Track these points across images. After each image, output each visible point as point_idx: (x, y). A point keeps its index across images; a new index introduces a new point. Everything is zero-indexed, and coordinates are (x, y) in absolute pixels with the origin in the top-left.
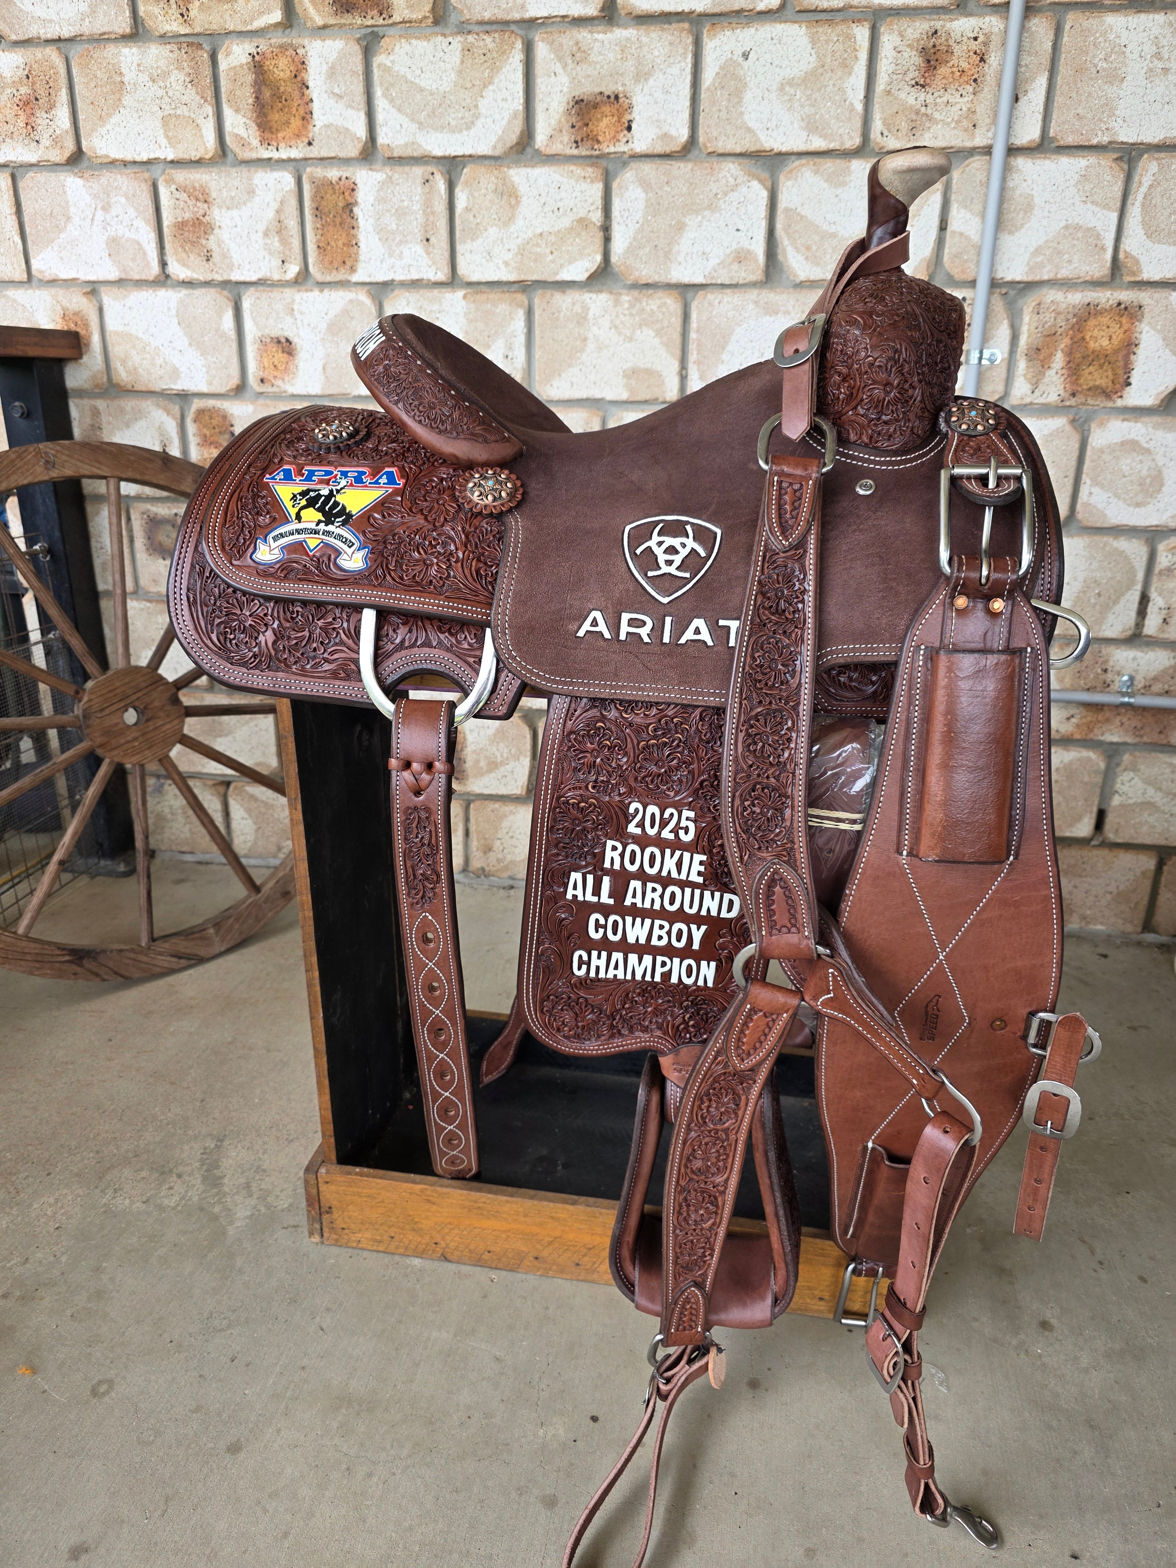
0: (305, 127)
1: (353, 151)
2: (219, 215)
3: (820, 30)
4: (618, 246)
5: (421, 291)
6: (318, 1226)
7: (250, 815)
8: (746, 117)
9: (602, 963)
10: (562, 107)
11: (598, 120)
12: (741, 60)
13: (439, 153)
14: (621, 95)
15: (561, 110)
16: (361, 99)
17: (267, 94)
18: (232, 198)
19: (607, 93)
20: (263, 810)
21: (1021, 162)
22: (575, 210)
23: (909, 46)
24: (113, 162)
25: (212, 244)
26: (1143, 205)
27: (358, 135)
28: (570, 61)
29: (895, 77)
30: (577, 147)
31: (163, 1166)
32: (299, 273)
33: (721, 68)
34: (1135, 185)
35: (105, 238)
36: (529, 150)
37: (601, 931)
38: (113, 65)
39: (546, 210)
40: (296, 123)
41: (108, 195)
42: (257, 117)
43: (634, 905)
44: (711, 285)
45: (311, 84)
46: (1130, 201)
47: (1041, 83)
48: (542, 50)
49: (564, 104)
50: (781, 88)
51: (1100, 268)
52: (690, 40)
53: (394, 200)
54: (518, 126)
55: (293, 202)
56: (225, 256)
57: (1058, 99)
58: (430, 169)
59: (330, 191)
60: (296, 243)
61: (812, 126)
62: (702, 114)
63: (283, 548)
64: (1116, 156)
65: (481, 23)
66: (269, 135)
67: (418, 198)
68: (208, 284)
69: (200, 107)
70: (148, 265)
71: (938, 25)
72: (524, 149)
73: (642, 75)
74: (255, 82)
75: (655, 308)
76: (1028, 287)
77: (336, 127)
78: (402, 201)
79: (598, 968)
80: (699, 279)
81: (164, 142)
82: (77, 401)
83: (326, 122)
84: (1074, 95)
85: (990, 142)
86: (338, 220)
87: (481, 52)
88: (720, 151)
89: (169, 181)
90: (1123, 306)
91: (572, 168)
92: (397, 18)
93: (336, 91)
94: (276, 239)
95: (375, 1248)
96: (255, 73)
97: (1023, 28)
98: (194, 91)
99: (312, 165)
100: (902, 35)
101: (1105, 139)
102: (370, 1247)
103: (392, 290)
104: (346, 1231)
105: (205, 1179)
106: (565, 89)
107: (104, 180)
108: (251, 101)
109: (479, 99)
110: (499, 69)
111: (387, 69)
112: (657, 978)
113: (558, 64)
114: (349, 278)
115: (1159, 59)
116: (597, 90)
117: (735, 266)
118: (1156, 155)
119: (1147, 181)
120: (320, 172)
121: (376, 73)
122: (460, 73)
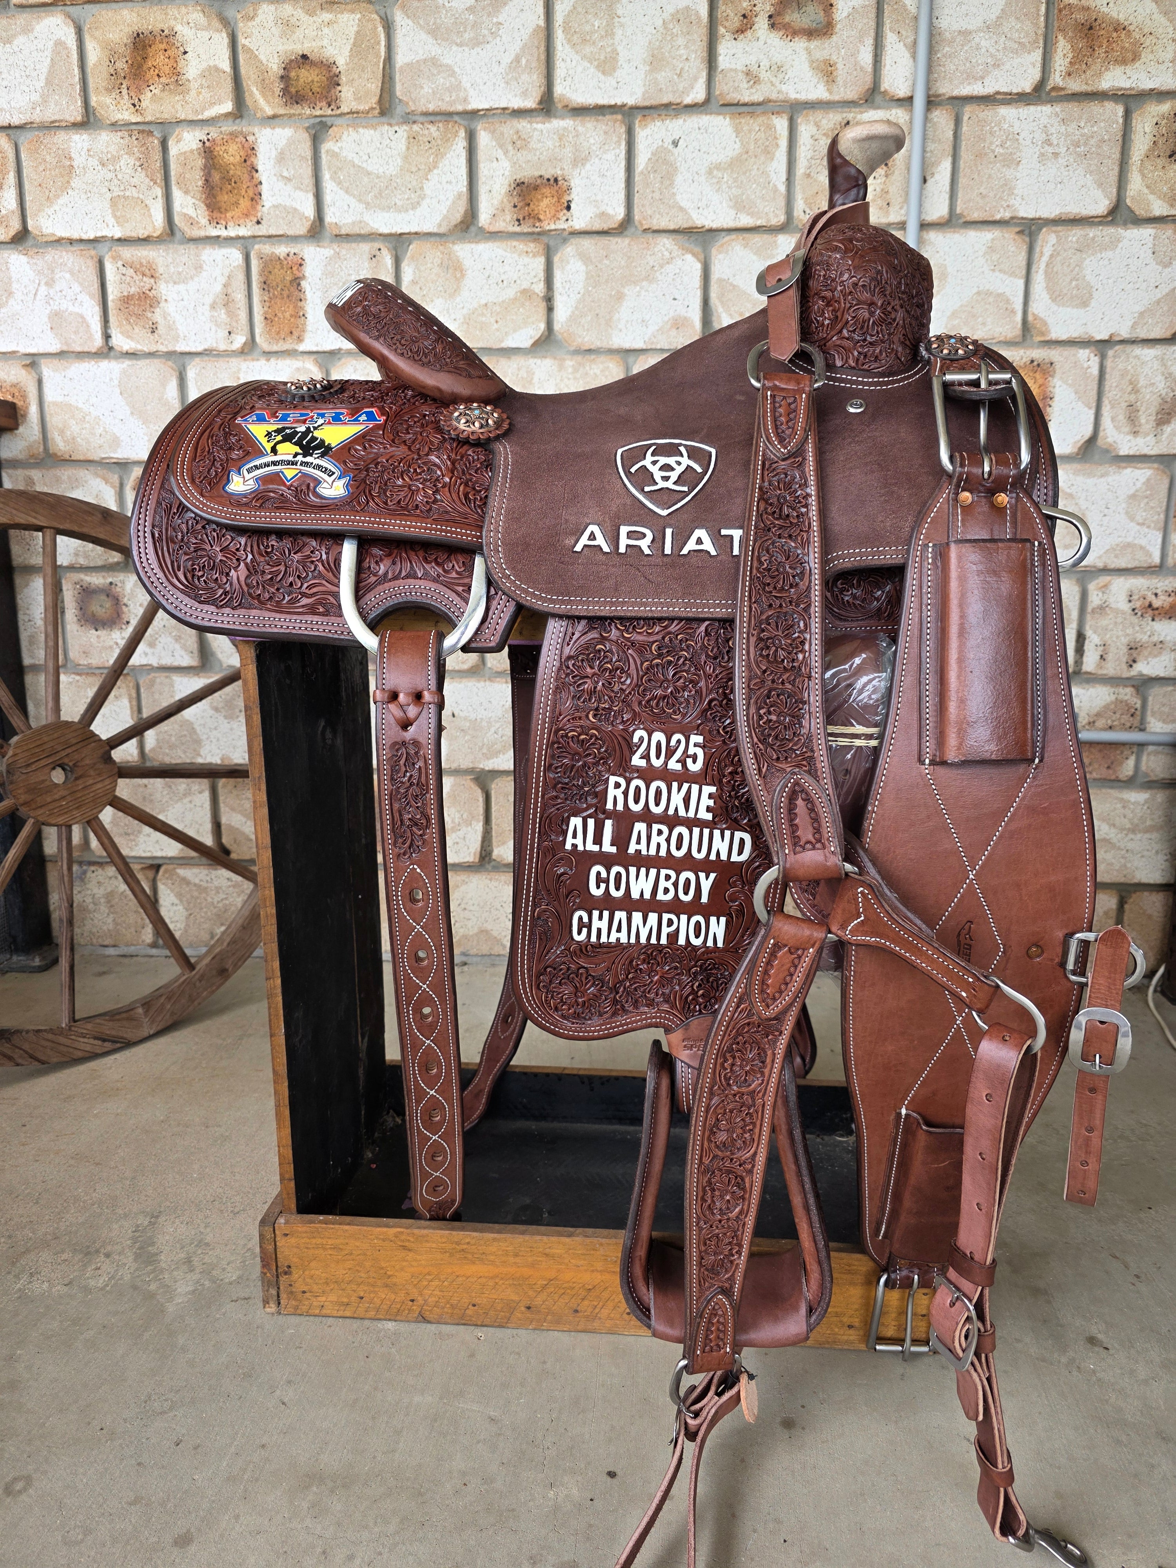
0: (254, 208)
1: (301, 229)
2: (164, 290)
3: (743, 121)
4: (561, 314)
6: (273, 1292)
7: (181, 901)
8: (678, 197)
9: (604, 925)
10: (504, 190)
11: (538, 200)
12: (671, 147)
13: (385, 230)
14: (560, 178)
15: (503, 191)
16: (309, 181)
17: (216, 177)
18: (179, 273)
19: (547, 176)
20: (196, 894)
21: (932, 235)
22: (518, 282)
23: (824, 134)
24: (59, 241)
25: (158, 316)
26: (1046, 272)
27: (306, 214)
28: (510, 148)
29: (813, 162)
30: (519, 225)
31: (88, 1247)
32: (245, 344)
33: (652, 154)
34: (1036, 256)
35: (48, 312)
36: (473, 229)
37: (603, 886)
38: (63, 150)
39: (490, 282)
40: (244, 203)
41: (53, 271)
42: (207, 198)
43: (638, 852)
44: (651, 349)
45: (260, 168)
46: (1034, 269)
47: (945, 168)
48: (484, 138)
49: (506, 186)
50: (710, 172)
51: (1012, 331)
52: (623, 130)
53: (342, 274)
54: (462, 206)
55: (241, 277)
56: (170, 328)
57: (962, 181)
58: (377, 245)
59: (278, 266)
60: (243, 315)
61: (739, 205)
62: (637, 195)
63: (258, 480)
64: (1018, 229)
65: (426, 114)
66: (219, 215)
67: (365, 272)
68: (151, 355)
69: (149, 188)
70: (91, 338)
71: (850, 116)
72: (468, 228)
73: (579, 160)
74: (205, 166)
75: (598, 372)
77: (285, 207)
79: (599, 931)
80: (640, 345)
81: (111, 221)
82: (10, 471)
83: (275, 203)
84: (976, 177)
85: (903, 218)
86: (286, 293)
87: (426, 140)
88: (655, 228)
89: (116, 258)
90: (1035, 363)
91: (515, 243)
92: (344, 109)
93: (285, 174)
94: (223, 311)
95: (340, 1313)
96: (206, 158)
97: (926, 119)
98: (144, 174)
99: (260, 242)
100: (817, 125)
101: (1007, 215)
102: (335, 1313)
103: (339, 359)
104: (307, 1295)
105: (137, 1257)
106: (507, 173)
107: (48, 258)
108: (200, 183)
109: (424, 181)
110: (443, 155)
111: (335, 155)
112: (664, 941)
113: (500, 151)
114: (296, 347)
115: (1050, 145)
116: (537, 174)
117: (674, 332)
118: (1054, 228)
119: (1048, 251)
120: (267, 249)
121: (324, 159)
122: (406, 158)
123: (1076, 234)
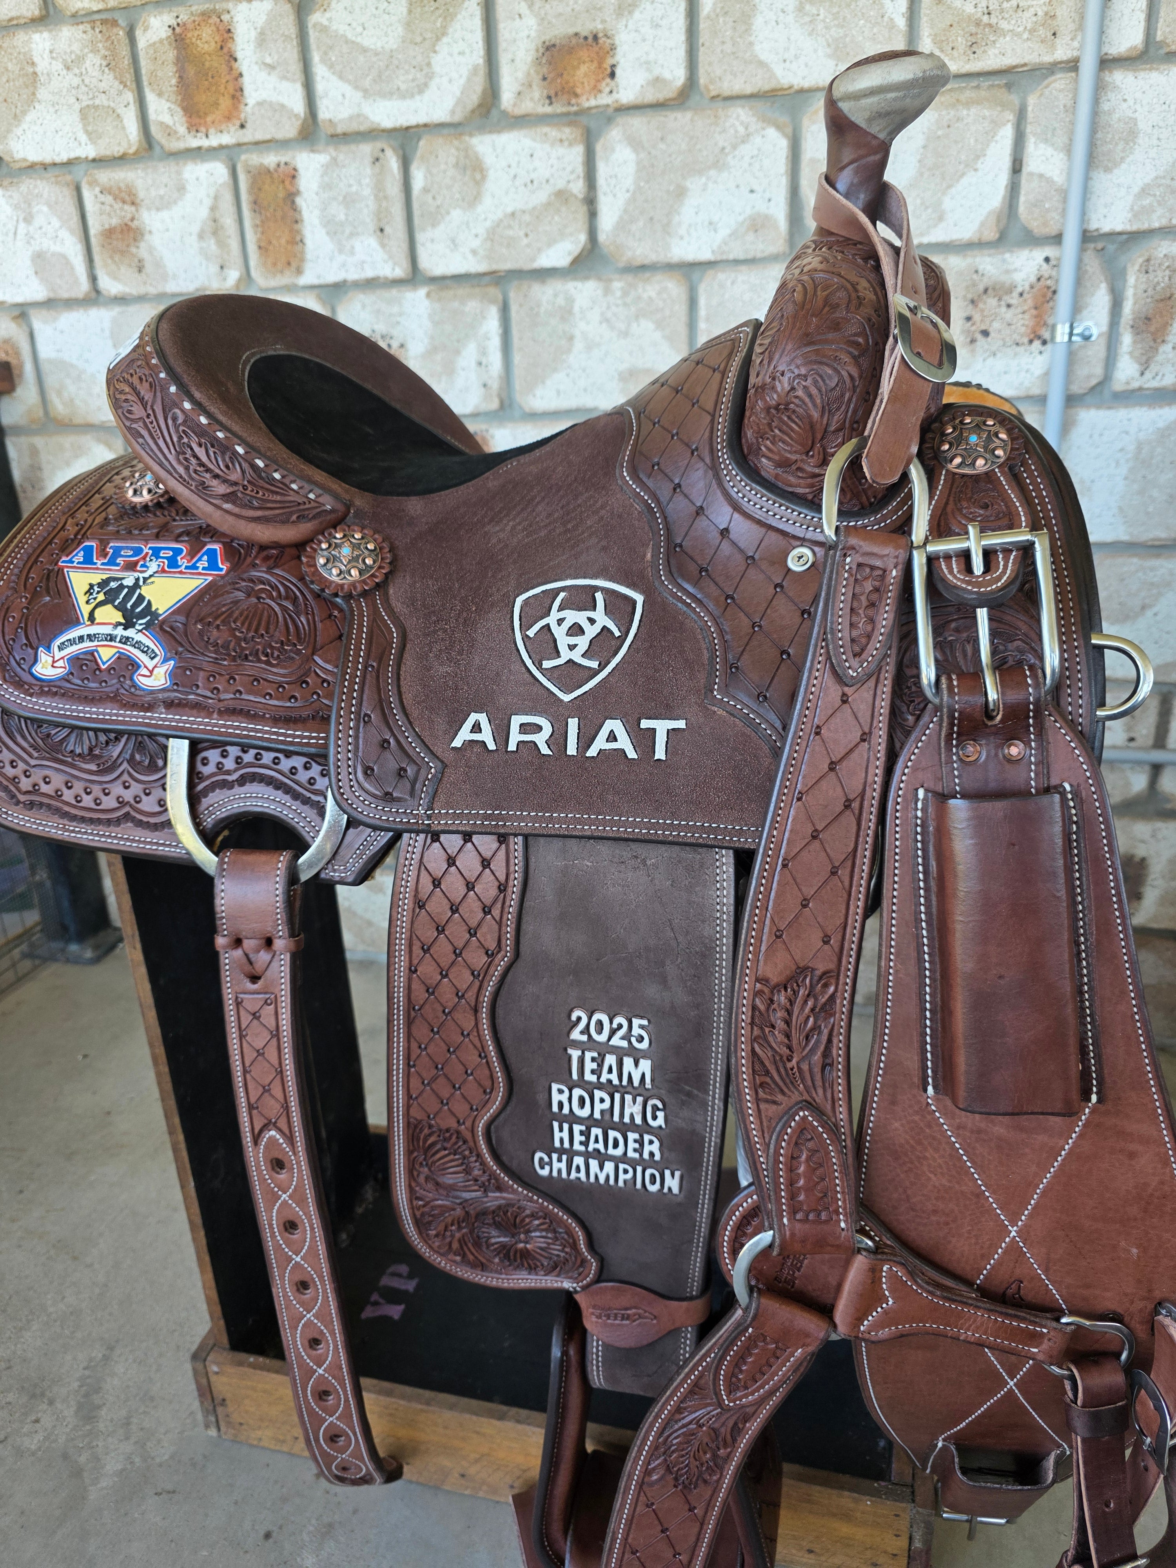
0: (236, 107)
1: (290, 130)
2: (148, 219)
4: (607, 221)
5: (379, 292)
8: (757, 48)
10: (530, 57)
11: (574, 68)
13: (388, 124)
14: (600, 35)
15: (529, 59)
16: (295, 67)
17: (191, 71)
18: (161, 197)
19: (584, 33)
21: (1119, 77)
22: (552, 181)
24: (32, 166)
25: (143, 252)
27: (296, 111)
30: (551, 104)
31: (36, 1386)
32: (239, 280)
35: (30, 253)
36: (494, 112)
38: (25, 54)
39: (518, 182)
40: (225, 103)
41: (30, 204)
42: (182, 100)
44: (721, 261)
45: (239, 55)
49: (533, 52)
50: (800, 7)
53: (341, 185)
54: (479, 84)
55: (229, 197)
56: (159, 264)
58: (379, 145)
59: (269, 181)
60: (234, 244)
61: (841, 52)
62: (702, 49)
66: (197, 120)
67: (368, 180)
68: (142, 298)
69: (120, 93)
70: (77, 281)
72: (488, 112)
73: (625, 8)
74: (178, 59)
75: (653, 294)
76: (1133, 238)
77: (271, 104)
78: (350, 186)
80: (706, 256)
81: (83, 138)
82: (14, 439)
83: (259, 99)
85: (1076, 53)
86: (279, 214)
88: (727, 93)
89: (92, 183)
91: (546, 129)
93: (268, 60)
94: (213, 241)
96: (177, 48)
98: (111, 77)
99: (246, 151)
103: (346, 293)
106: (533, 34)
107: (23, 188)
108: (174, 81)
109: (432, 55)
110: (453, 16)
111: (324, 29)
113: (523, 4)
114: (296, 281)
116: (571, 31)
117: (751, 237)
120: (255, 159)
121: (313, 35)
122: (408, 25)
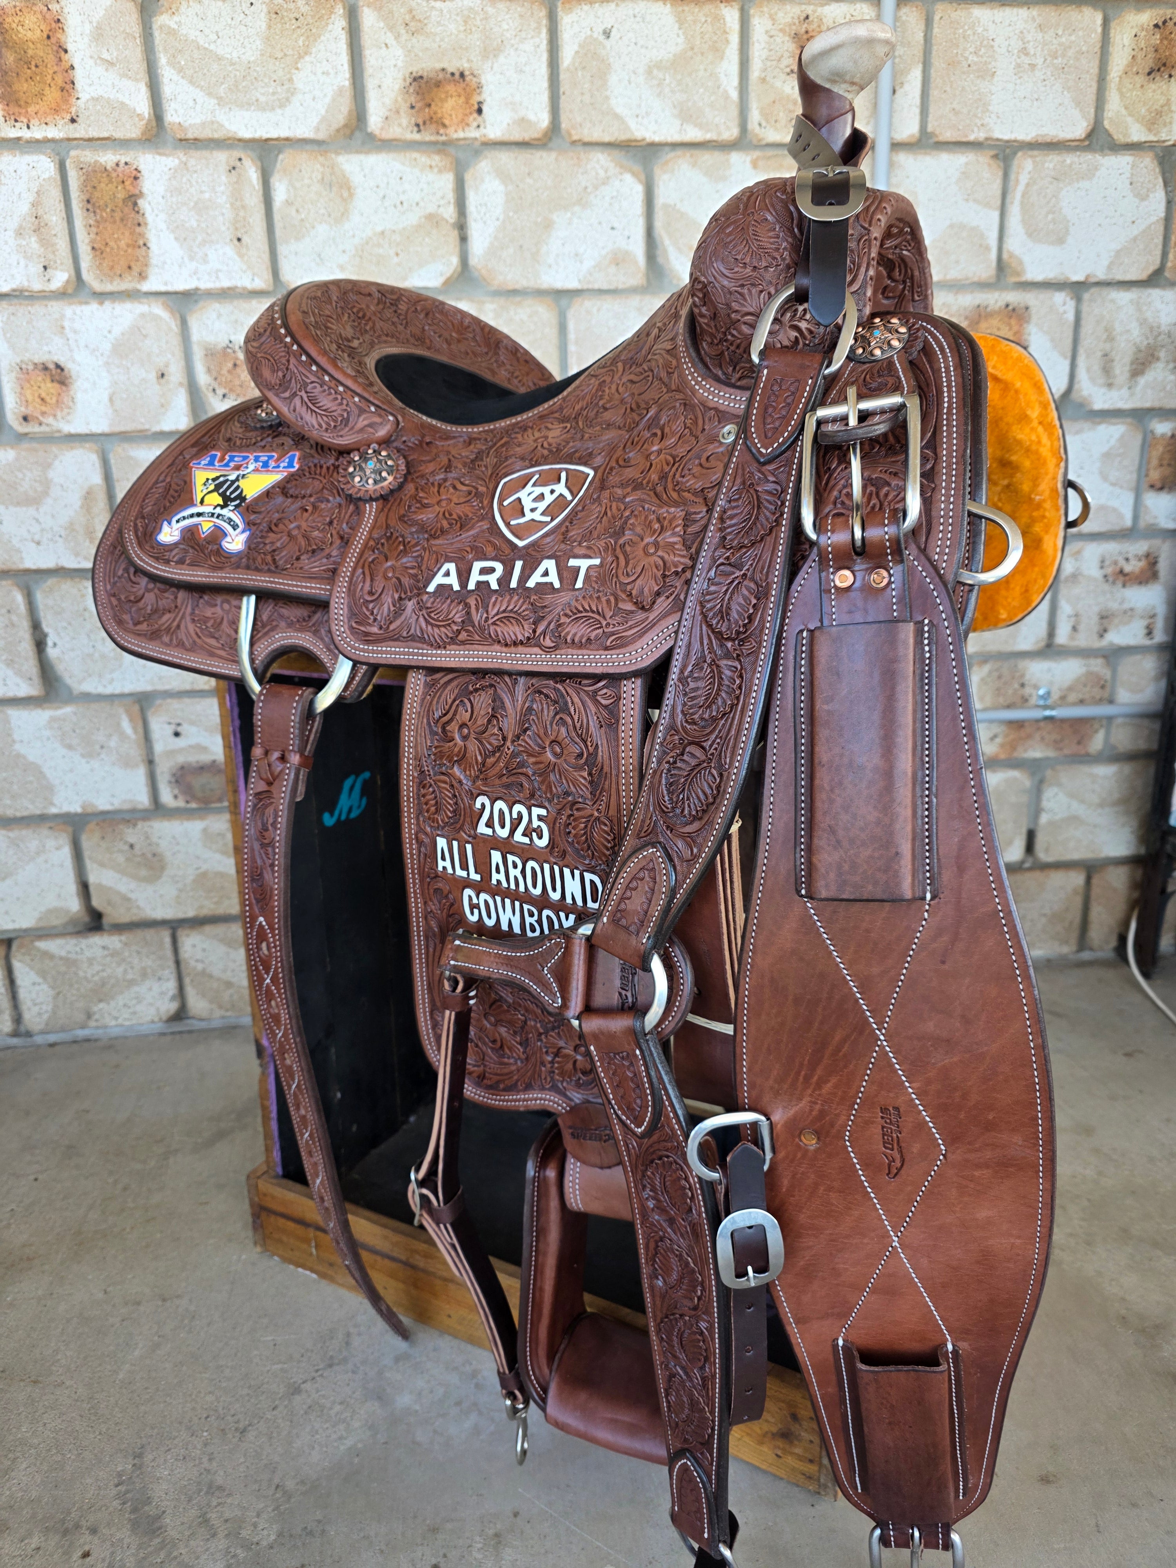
0: (66, 101)
1: (133, 131)
3: (686, 8)
4: (478, 245)
5: (236, 302)
7: (45, 978)
8: (613, 102)
10: (398, 85)
11: (442, 100)
12: (602, 38)
13: (247, 134)
14: (467, 73)
15: (397, 87)
16: (139, 66)
19: (451, 69)
20: (63, 969)
21: (902, 157)
22: (422, 204)
23: (781, 30)
26: (1022, 203)
27: (139, 111)
28: (403, 31)
29: (769, 63)
30: (419, 131)
32: (68, 282)
33: (580, 46)
34: (1012, 183)
36: (361, 135)
39: (386, 204)
40: (52, 95)
44: (588, 290)
45: (70, 47)
46: (1008, 200)
47: (915, 76)
48: (368, 17)
49: (400, 81)
50: (649, 72)
51: (986, 270)
52: (543, 13)
53: (192, 190)
54: (345, 106)
55: (56, 193)
57: (934, 93)
58: (237, 154)
59: (105, 180)
60: (63, 244)
61: (686, 115)
62: (563, 98)
64: (993, 153)
66: (17, 110)
67: (222, 188)
71: (809, 10)
72: (354, 134)
73: (491, 51)
75: (525, 317)
77: (108, 101)
78: (202, 192)
80: (573, 284)
83: (94, 95)
84: (948, 89)
86: (118, 215)
87: (292, 16)
88: (587, 139)
90: (1010, 308)
91: (415, 155)
93: (105, 56)
94: (33, 239)
97: (895, 18)
99: (77, 147)
100: (772, 18)
101: (981, 136)
103: (196, 301)
106: (400, 64)
109: (293, 71)
110: (316, 38)
111: (172, 32)
113: (389, 34)
114: (138, 287)
115: (1027, 54)
116: (439, 66)
117: (613, 269)
118: (1030, 153)
119: (1024, 179)
120: (88, 156)
121: (158, 37)
122: (267, 40)
123: (1052, 161)
